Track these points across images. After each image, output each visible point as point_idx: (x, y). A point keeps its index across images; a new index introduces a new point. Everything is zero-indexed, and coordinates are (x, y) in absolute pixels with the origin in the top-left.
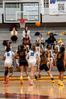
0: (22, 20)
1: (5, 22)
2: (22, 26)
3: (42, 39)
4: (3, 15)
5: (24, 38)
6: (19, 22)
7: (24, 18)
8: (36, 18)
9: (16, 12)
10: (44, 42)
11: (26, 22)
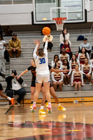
0: (59, 20)
1: (35, 23)
2: (60, 27)
3: (88, 45)
4: (32, 13)
5: (62, 45)
6: (55, 22)
7: (62, 16)
8: (79, 15)
9: (51, 8)
10: (91, 49)
11: (64, 22)
